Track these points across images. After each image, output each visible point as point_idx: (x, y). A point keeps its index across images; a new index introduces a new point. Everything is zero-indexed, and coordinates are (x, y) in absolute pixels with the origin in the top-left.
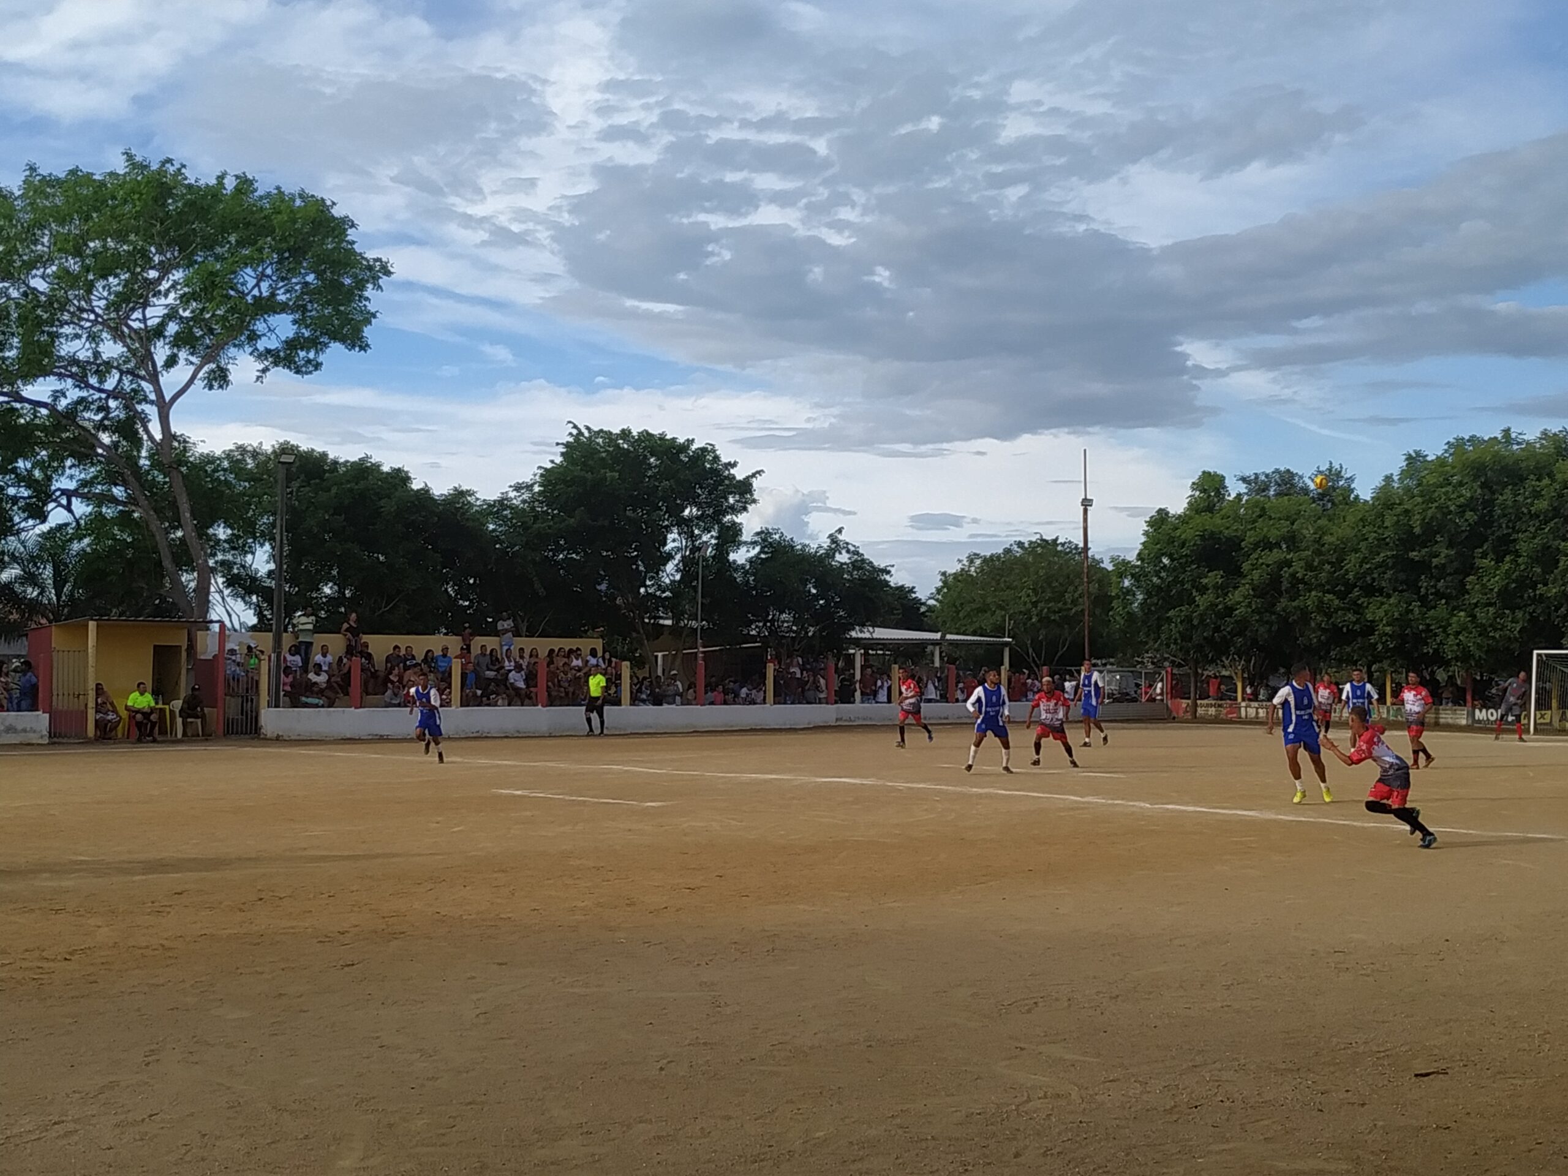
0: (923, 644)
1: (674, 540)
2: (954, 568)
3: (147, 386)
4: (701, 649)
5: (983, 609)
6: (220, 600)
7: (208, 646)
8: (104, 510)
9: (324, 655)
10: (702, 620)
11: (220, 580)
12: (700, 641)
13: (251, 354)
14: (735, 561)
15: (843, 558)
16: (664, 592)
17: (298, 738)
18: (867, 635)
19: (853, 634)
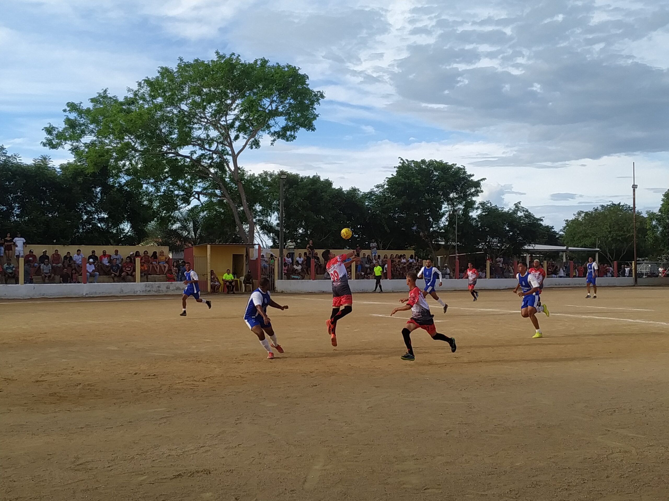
0: (557, 252)
1: (445, 207)
2: (571, 217)
3: (228, 148)
4: (457, 255)
5: (586, 236)
6: (258, 235)
7: (254, 255)
8: (213, 199)
9: (300, 257)
10: (457, 242)
11: (258, 227)
12: (457, 251)
13: (268, 133)
14: (472, 216)
15: (520, 214)
16: (441, 230)
17: (290, 292)
18: (532, 248)
19: (526, 247)
